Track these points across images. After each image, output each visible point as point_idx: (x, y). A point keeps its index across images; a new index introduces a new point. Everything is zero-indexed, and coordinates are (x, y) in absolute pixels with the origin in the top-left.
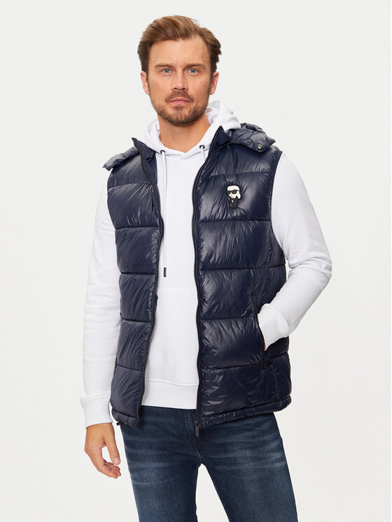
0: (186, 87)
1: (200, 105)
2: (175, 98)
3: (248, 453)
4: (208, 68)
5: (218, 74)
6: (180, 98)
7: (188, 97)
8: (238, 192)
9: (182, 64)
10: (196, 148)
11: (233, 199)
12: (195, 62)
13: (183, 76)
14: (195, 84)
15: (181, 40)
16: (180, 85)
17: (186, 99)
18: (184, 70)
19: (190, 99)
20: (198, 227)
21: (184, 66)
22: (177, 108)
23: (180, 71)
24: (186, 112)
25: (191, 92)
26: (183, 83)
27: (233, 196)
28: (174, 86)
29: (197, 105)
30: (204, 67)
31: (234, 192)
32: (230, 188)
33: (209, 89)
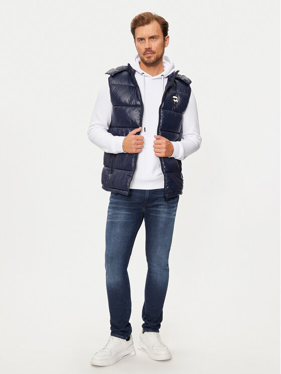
0: (150, 47)
1: (160, 54)
2: (147, 53)
3: (166, 210)
4: (161, 35)
5: (168, 37)
6: (149, 53)
7: (152, 52)
9: (148, 36)
10: (159, 76)
11: (175, 102)
12: (153, 35)
13: (149, 42)
14: (155, 45)
16: (147, 47)
18: (149, 39)
19: (154, 53)
22: (148, 57)
23: (147, 40)
24: (153, 59)
25: (153, 49)
26: (149, 45)
28: (145, 47)
30: (158, 36)
31: (176, 99)
32: (174, 97)
33: (164, 45)
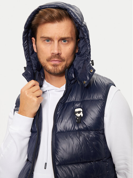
0: (60, 53)
2: (53, 60)
6: (56, 59)
7: (61, 58)
8: (81, 112)
9: (58, 37)
11: (78, 117)
13: (58, 45)
14: (66, 50)
15: (57, 22)
16: (56, 52)
17: (60, 60)
18: (59, 41)
19: (62, 60)
20: (55, 135)
21: (59, 39)
22: (54, 65)
23: (56, 42)
24: (60, 68)
25: (63, 55)
26: (58, 50)
27: (78, 115)
28: (52, 52)
29: (66, 63)
31: (79, 112)
32: (77, 110)
